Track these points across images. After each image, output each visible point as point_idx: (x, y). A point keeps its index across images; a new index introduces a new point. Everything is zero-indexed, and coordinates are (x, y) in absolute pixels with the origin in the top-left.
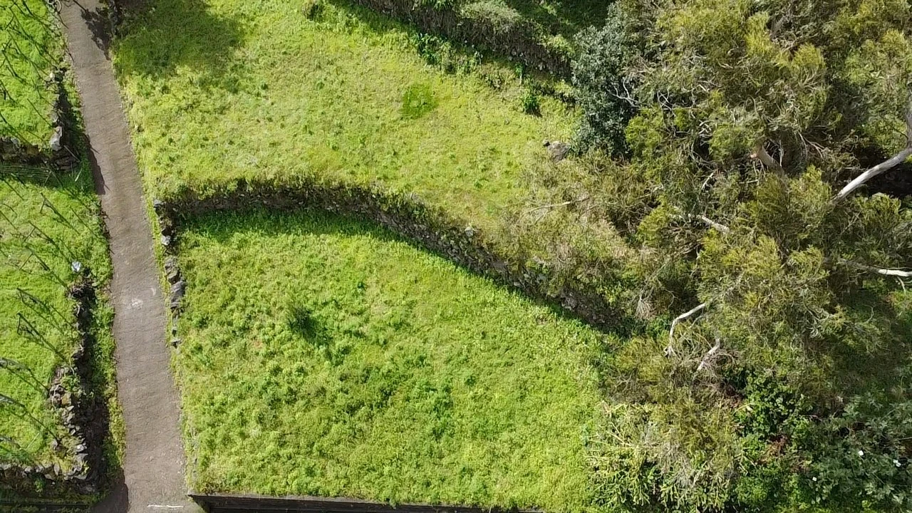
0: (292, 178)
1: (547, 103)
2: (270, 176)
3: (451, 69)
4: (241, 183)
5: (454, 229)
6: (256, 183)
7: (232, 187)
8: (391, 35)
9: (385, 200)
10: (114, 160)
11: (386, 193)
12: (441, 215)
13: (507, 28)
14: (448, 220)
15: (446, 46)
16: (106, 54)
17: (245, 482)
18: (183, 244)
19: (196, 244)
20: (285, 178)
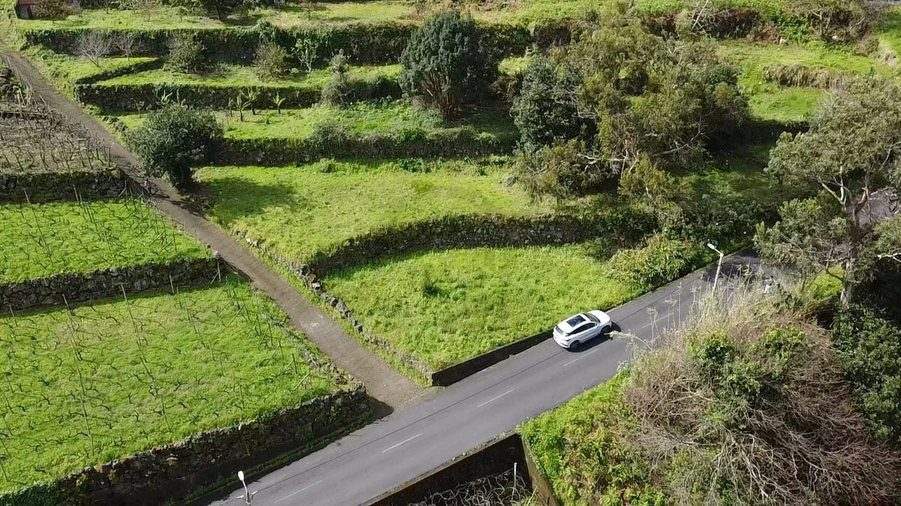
0: (380, 230)
1: (487, 169)
2: (367, 233)
3: (428, 171)
4: (351, 240)
5: (485, 221)
6: (360, 238)
7: (347, 243)
8: (384, 166)
9: (439, 223)
10: (249, 265)
11: (439, 219)
12: (475, 216)
13: (456, 136)
14: (480, 218)
15: (421, 160)
16: (204, 218)
17: (459, 356)
18: (326, 287)
19: (334, 285)
20: (375, 231)
